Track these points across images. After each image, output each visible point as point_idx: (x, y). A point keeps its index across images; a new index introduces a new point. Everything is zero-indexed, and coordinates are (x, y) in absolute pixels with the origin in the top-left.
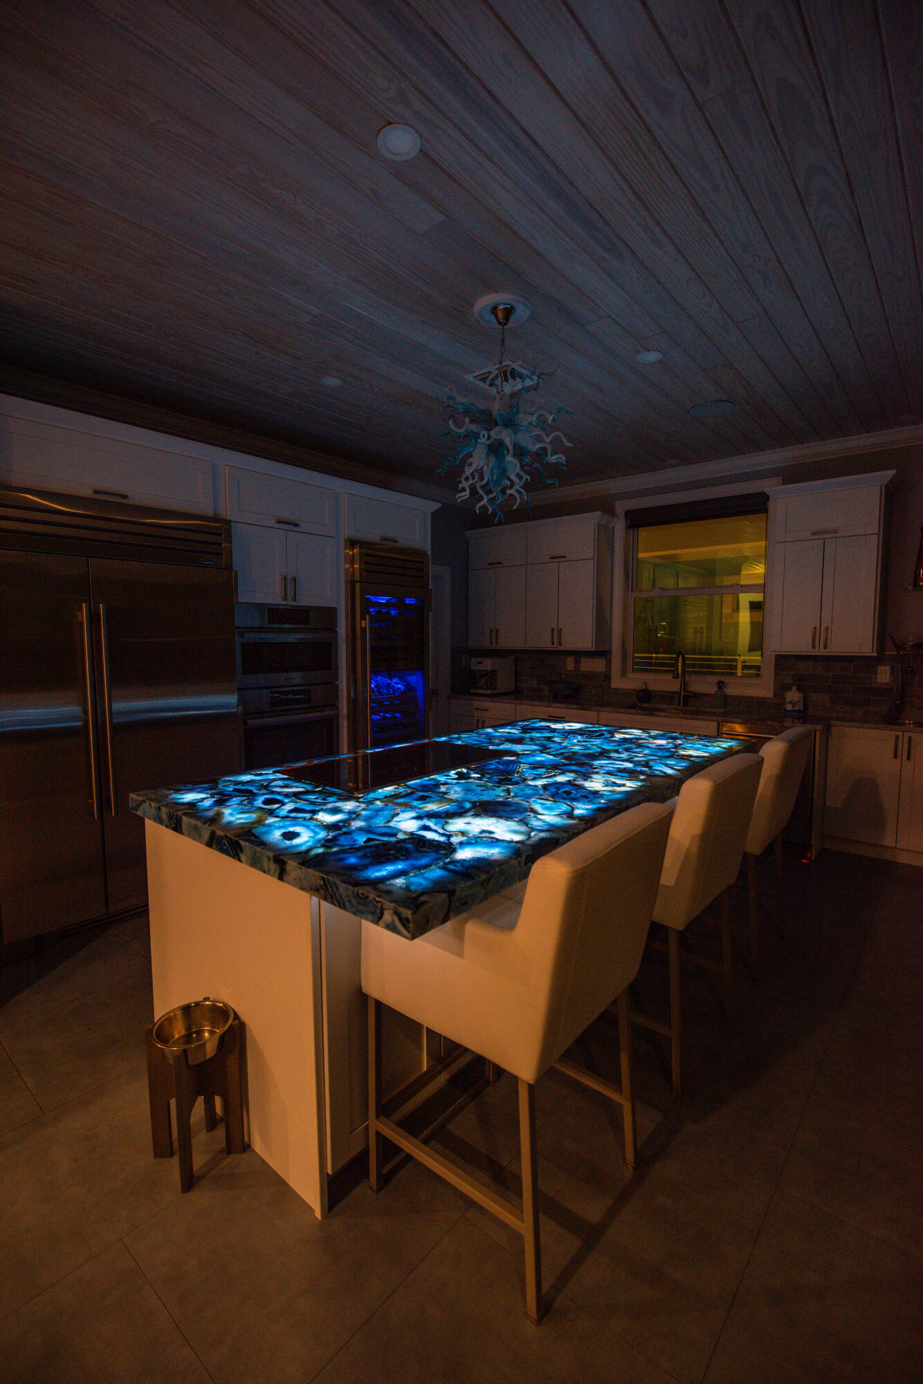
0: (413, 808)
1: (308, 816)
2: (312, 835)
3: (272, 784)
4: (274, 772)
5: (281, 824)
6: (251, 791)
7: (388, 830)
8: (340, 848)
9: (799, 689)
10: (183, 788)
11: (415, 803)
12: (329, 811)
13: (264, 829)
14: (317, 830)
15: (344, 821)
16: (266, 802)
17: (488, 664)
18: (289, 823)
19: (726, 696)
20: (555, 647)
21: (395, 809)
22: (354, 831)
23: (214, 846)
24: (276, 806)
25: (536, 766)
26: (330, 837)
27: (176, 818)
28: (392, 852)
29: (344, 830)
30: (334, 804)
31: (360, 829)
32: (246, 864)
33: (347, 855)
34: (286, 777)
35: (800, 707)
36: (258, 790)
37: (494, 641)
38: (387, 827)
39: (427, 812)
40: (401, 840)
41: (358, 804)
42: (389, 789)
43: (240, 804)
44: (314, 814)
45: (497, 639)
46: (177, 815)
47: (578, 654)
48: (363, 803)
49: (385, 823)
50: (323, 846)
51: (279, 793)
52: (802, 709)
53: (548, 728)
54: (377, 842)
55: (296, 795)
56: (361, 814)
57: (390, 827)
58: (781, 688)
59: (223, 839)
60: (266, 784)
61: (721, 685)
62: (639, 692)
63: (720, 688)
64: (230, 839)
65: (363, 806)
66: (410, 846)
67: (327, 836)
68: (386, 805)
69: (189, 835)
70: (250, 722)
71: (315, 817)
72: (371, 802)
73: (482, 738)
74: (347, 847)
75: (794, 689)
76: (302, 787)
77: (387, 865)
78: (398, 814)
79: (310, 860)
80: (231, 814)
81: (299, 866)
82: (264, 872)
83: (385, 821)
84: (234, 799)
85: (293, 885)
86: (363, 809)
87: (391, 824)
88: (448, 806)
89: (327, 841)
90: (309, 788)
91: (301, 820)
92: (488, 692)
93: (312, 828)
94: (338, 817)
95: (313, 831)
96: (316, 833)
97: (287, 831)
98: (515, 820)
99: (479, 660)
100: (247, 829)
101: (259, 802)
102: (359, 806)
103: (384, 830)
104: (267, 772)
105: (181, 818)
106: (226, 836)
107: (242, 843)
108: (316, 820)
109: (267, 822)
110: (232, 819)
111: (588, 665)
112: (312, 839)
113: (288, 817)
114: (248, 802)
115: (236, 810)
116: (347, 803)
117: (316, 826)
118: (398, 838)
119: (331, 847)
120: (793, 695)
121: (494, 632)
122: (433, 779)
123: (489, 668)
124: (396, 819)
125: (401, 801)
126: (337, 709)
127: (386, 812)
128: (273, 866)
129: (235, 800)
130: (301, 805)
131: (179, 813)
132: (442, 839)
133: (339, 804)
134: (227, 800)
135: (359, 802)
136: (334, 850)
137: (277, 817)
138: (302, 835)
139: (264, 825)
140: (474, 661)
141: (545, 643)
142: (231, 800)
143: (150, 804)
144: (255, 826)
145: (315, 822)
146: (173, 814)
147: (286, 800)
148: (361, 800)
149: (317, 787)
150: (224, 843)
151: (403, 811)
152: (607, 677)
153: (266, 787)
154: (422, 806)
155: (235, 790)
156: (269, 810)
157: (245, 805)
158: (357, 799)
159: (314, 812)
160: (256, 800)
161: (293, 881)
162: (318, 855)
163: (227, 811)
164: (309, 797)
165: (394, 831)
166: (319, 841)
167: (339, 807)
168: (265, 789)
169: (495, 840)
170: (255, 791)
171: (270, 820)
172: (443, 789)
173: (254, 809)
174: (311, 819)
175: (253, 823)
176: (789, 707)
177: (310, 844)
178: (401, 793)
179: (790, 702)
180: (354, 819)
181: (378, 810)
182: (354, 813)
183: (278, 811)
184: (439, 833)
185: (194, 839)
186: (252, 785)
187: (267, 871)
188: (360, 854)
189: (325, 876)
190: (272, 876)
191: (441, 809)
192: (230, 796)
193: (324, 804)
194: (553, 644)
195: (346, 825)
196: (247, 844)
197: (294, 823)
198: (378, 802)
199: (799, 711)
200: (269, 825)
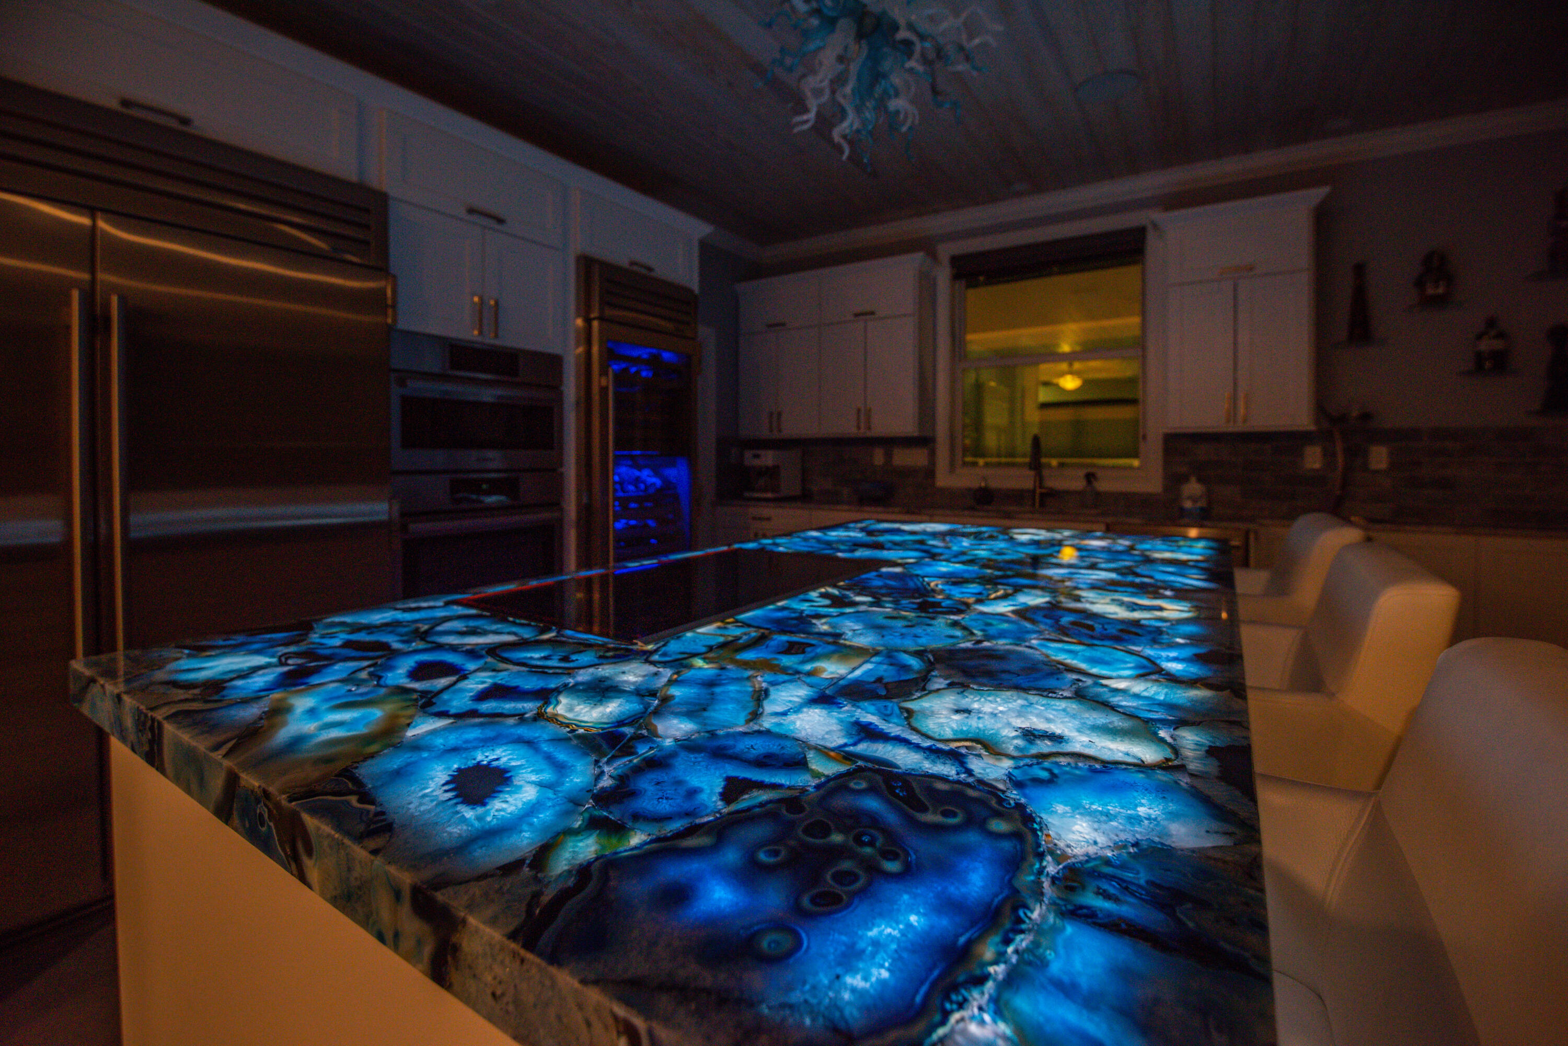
0: (795, 675)
1: (529, 707)
2: (547, 776)
3: (440, 628)
4: (448, 604)
5: (453, 739)
6: (385, 646)
7: (773, 747)
8: (656, 830)
9: (1200, 480)
10: (221, 643)
11: (787, 661)
12: (584, 691)
13: (396, 761)
14: (562, 756)
15: (632, 720)
16: (419, 672)
17: (768, 458)
18: (473, 734)
19: (1098, 493)
20: (863, 432)
21: (748, 678)
22: (673, 755)
23: (236, 820)
24: (443, 682)
25: (956, 580)
26: (606, 782)
27: (152, 728)
28: (837, 838)
29: (643, 750)
30: (591, 670)
31: (688, 746)
32: (322, 895)
33: (694, 866)
34: (473, 611)
35: (1202, 503)
36: (403, 642)
37: (775, 428)
38: (759, 733)
39: (834, 682)
40: (829, 779)
41: (653, 669)
42: (708, 632)
43: (349, 679)
44: (547, 703)
45: (779, 425)
46: (153, 720)
47: (889, 443)
48: (665, 664)
49: (748, 721)
50: (594, 824)
51: (453, 649)
52: (1206, 506)
54: (764, 796)
55: (494, 651)
56: (672, 697)
57: (768, 733)
58: (1173, 480)
59: (258, 801)
60: (426, 627)
61: (1091, 478)
62: (975, 491)
63: (1089, 482)
64: (278, 805)
65: (667, 673)
66: (872, 804)
67: (599, 777)
68: (723, 668)
69: (177, 779)
70: (413, 527)
71: (550, 710)
72: (680, 663)
73: (813, 543)
74: (677, 825)
75: (1193, 479)
76: (509, 633)
78: (766, 693)
79: (564, 895)
80: (312, 712)
81: (513, 945)
82: (381, 937)
83: (742, 717)
84: (337, 667)
85: (490, 1018)
86: (671, 682)
87: (767, 723)
88: (869, 666)
89: (603, 798)
90: (527, 633)
91: (511, 721)
93: (545, 747)
94: (612, 708)
95: (549, 759)
96: (560, 768)
97: (471, 763)
98: (1066, 694)
99: (756, 452)
100: (340, 765)
101: (398, 675)
102: (656, 674)
103: (760, 747)
104: (432, 604)
105: (160, 726)
106: (266, 794)
107: (310, 821)
108: (554, 719)
109: (410, 733)
110: (309, 727)
111: (901, 458)
112: (550, 794)
113: (473, 713)
114: (371, 674)
115: (327, 700)
116: (626, 668)
117: (557, 740)
118: (816, 775)
119: (617, 829)
120: (1193, 488)
121: (774, 418)
122: (783, 609)
123: (769, 464)
124: (769, 707)
125: (749, 655)
126: (561, 509)
127: (732, 688)
128: (412, 926)
129: (341, 669)
130: (508, 676)
131: (159, 715)
132: (948, 769)
133: (605, 671)
134: (317, 671)
135: (653, 663)
136: (636, 839)
137: (443, 714)
138: (517, 781)
139: (399, 746)
140: (748, 454)
141: (847, 427)
142: (329, 670)
143: (103, 686)
144: (373, 748)
145: (552, 729)
146: (146, 716)
147: (471, 666)
148: (656, 657)
149: (543, 631)
150: (261, 815)
151: (773, 684)
152: (930, 472)
153: (423, 636)
154: (808, 667)
155: (347, 644)
156: (424, 693)
157: (359, 683)
158: (646, 657)
159: (546, 696)
160: (391, 668)
161: (489, 999)
162: (583, 872)
163: (302, 703)
164: (529, 655)
165: (791, 749)
166: (575, 802)
167: (607, 678)
168: (423, 639)
169: (1098, 766)
170: (396, 646)
171: (423, 727)
172: (822, 626)
173: (383, 691)
174: (540, 716)
175: (368, 739)
176: (1187, 504)
177: (545, 816)
178: (738, 638)
179: (1186, 499)
180: (657, 712)
181: (710, 684)
182: (653, 694)
183: (445, 696)
184: (917, 747)
185: (188, 791)
186: (391, 632)
187: (389, 936)
188: (731, 856)
190: (407, 958)
191: (858, 673)
192: (332, 659)
193: (569, 672)
194: (859, 428)
195: (644, 732)
196: (327, 829)
197: (490, 732)
198: (699, 662)
199: (1201, 509)
200: (416, 746)
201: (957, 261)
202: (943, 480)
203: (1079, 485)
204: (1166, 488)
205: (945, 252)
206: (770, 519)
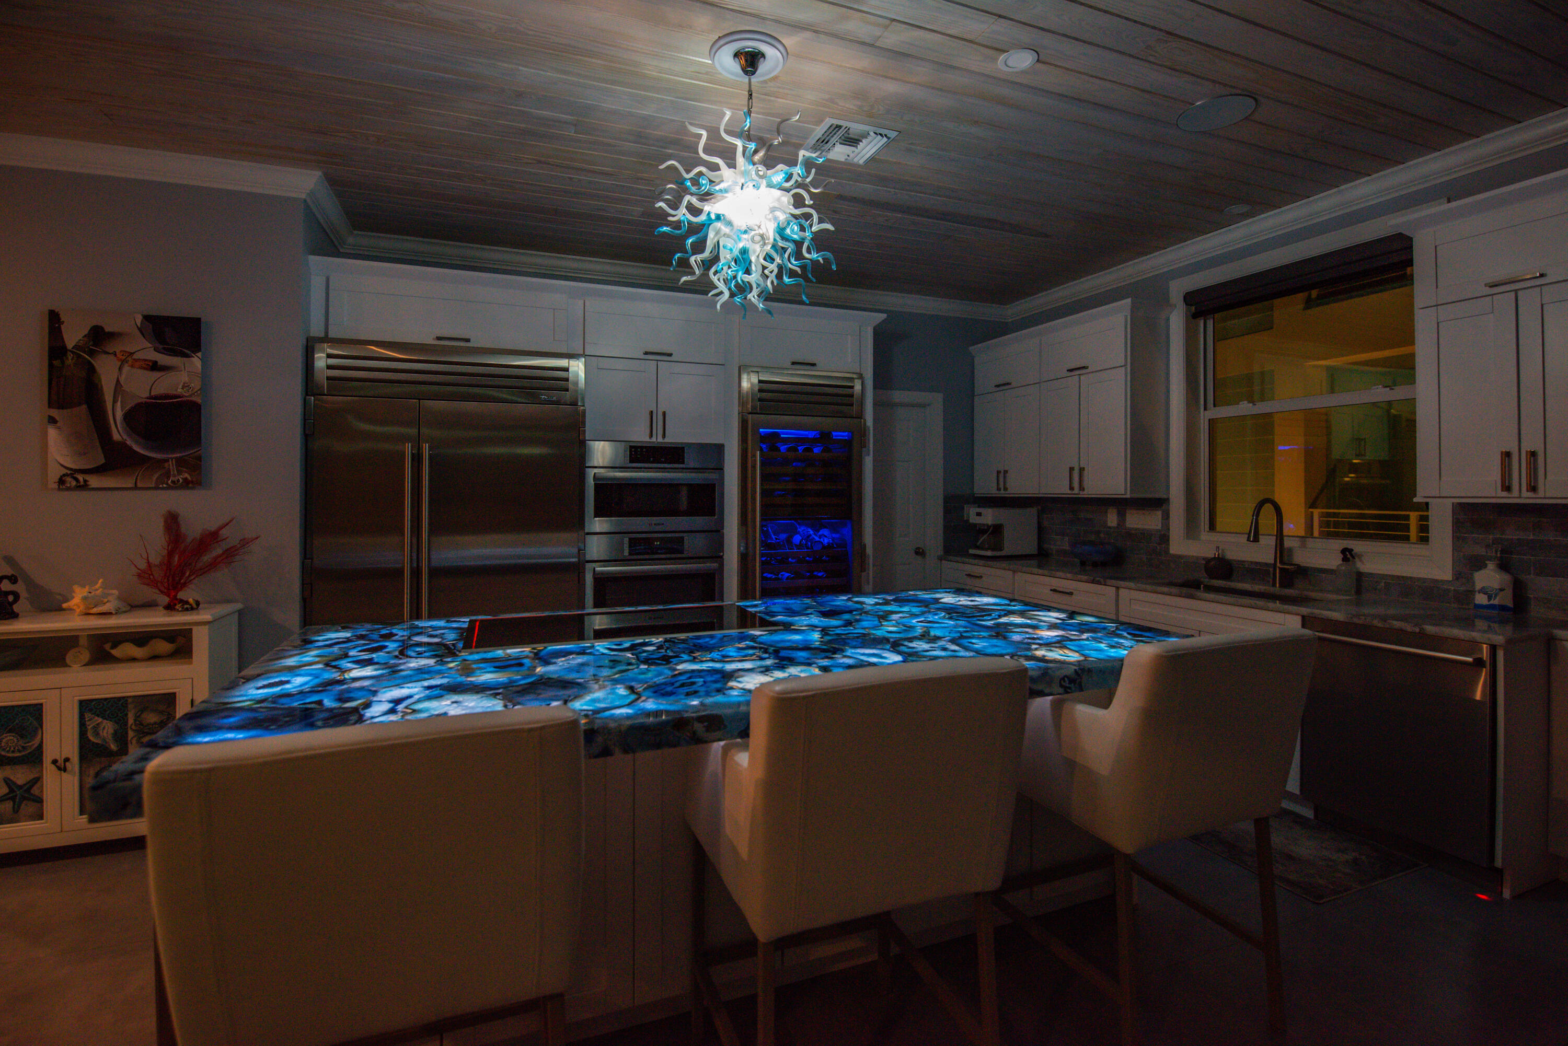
9: (1500, 567)
17: (989, 517)
19: (1360, 575)
20: (1079, 493)
35: (1506, 599)
37: (1001, 486)
45: (1005, 483)
47: (1121, 504)
52: (1510, 604)
58: (1467, 564)
61: (1347, 555)
62: (1208, 561)
63: (1345, 559)
75: (1491, 565)
92: (989, 553)
99: (979, 510)
111: (1137, 521)
120: (1490, 578)
121: (1001, 475)
123: (990, 522)
126: (722, 561)
140: (972, 511)
141: (1059, 487)
152: (1164, 538)
176: (1481, 599)
179: (1483, 591)
194: (1072, 488)
199: (1502, 606)
201: (1190, 298)
202: (1179, 546)
203: (1333, 561)
204: (1458, 576)
205: (1177, 289)
206: (981, 577)
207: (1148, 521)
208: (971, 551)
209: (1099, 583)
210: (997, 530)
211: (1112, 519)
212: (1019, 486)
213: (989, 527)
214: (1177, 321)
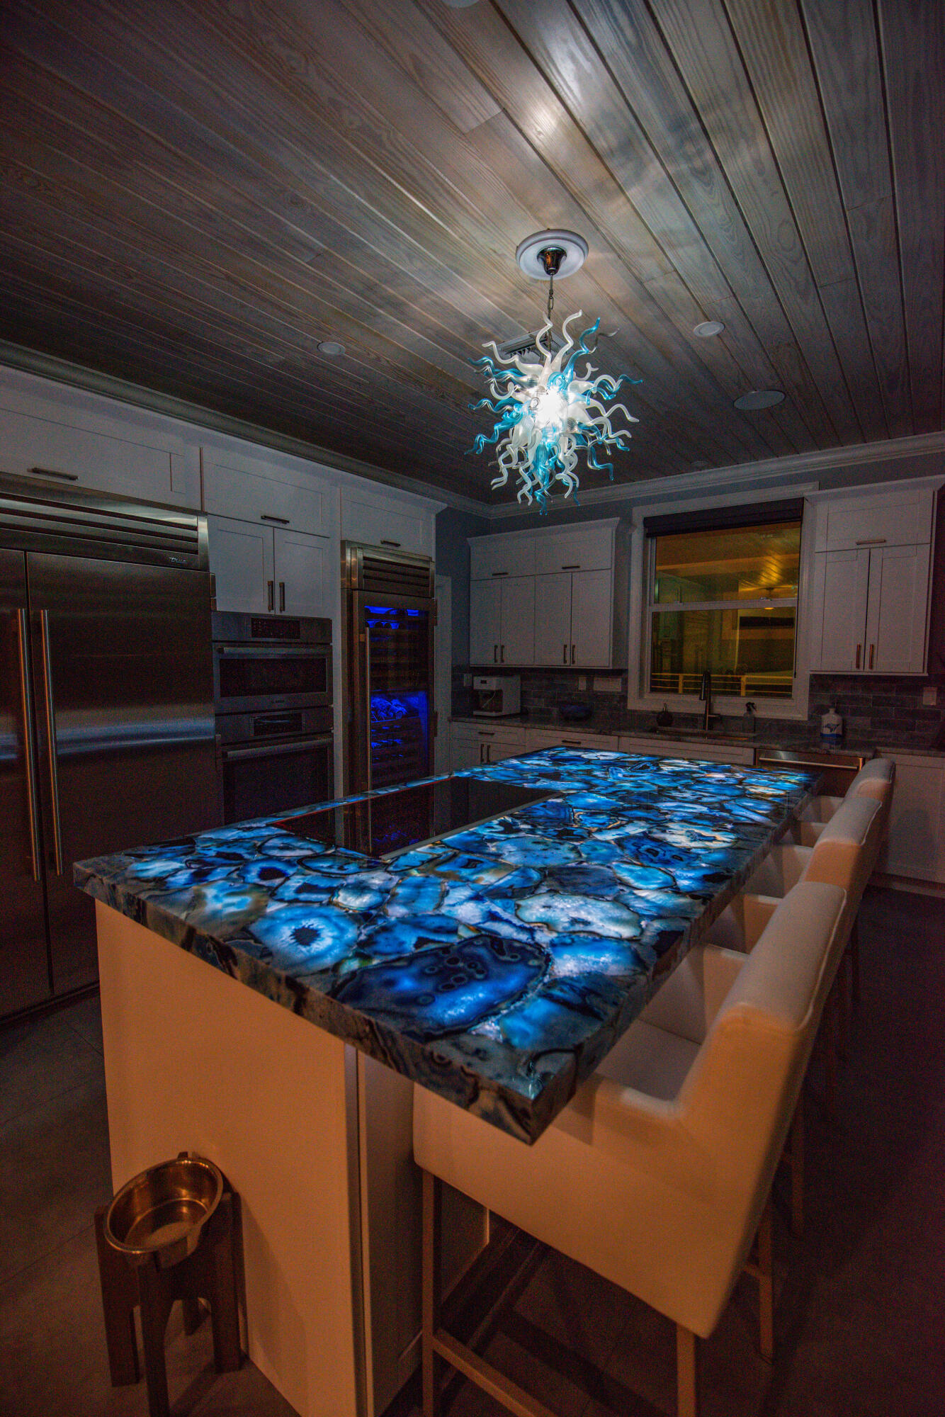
0: (466, 881)
1: (324, 897)
2: (336, 933)
3: (268, 844)
4: (268, 825)
5: (289, 914)
6: (240, 857)
7: (443, 923)
8: (384, 958)
9: (837, 712)
10: (148, 852)
11: (465, 872)
12: (351, 889)
13: (265, 924)
14: (342, 924)
15: (377, 906)
16: (265, 874)
18: (299, 912)
19: (756, 719)
20: (568, 665)
21: (439, 884)
22: (395, 925)
23: (194, 949)
24: (278, 881)
25: (593, 811)
26: (363, 937)
27: (138, 904)
28: (461, 964)
29: (381, 922)
30: (355, 876)
31: (402, 921)
32: (243, 981)
33: (398, 973)
34: (284, 832)
35: (838, 731)
36: (249, 854)
37: (498, 658)
38: (439, 915)
39: (485, 887)
40: (466, 940)
41: (389, 876)
42: (423, 850)
43: (228, 878)
44: (333, 895)
45: (502, 656)
46: (139, 900)
48: (396, 873)
49: (435, 909)
50: (358, 955)
51: (279, 859)
52: (841, 733)
53: (579, 759)
54: (433, 946)
55: (301, 861)
56: (397, 894)
57: (443, 916)
58: (817, 710)
59: (207, 941)
60: (259, 844)
61: (750, 707)
62: (660, 713)
63: (749, 710)
64: (218, 943)
65: (396, 879)
66: (482, 951)
67: (359, 935)
68: (427, 877)
69: (156, 930)
70: (231, 753)
71: (335, 899)
72: (404, 873)
73: (510, 772)
74: (393, 957)
75: (832, 711)
76: (308, 849)
77: (461, 991)
78: (447, 892)
79: (346, 982)
80: (216, 897)
81: (329, 998)
82: (272, 998)
83: (433, 906)
84: (219, 870)
85: (319, 1025)
86: (398, 885)
87: (444, 910)
88: (509, 877)
89: (361, 944)
90: (318, 849)
91: (316, 905)
92: (494, 714)
93: (334, 920)
94: (366, 900)
95: (336, 925)
96: (342, 930)
97: (300, 927)
98: (608, 898)
99: (483, 678)
100: (241, 926)
101: (253, 876)
102: (390, 879)
103: (437, 922)
104: (258, 825)
105: (144, 903)
106: (212, 938)
107: (236, 951)
108: (337, 905)
109: (269, 910)
110: (218, 906)
111: (600, 686)
112: (338, 941)
113: (297, 900)
114: (238, 875)
115: (222, 890)
116: (374, 874)
117: (339, 916)
118: (460, 937)
119: (367, 958)
120: (831, 718)
121: (498, 650)
122: (473, 833)
123: (494, 688)
124: (447, 901)
125: (443, 869)
126: (332, 736)
127: (430, 889)
128: (285, 992)
129: (220, 872)
130: (312, 878)
131: (143, 896)
132: (524, 937)
133: (363, 876)
134: (208, 873)
135: (390, 872)
136: (375, 962)
137: (282, 900)
138: (322, 935)
139: (264, 916)
140: (477, 680)
141: (555, 660)
142: (214, 872)
143: (101, 880)
144: (253, 918)
145: (337, 910)
146: (134, 897)
147: (290, 871)
148: (391, 868)
149: (327, 849)
150: (209, 948)
151: (453, 887)
152: (623, 698)
153: (260, 849)
154: (474, 877)
155: (219, 855)
156: (269, 888)
157: (234, 881)
158: (385, 867)
159: (332, 891)
160: (248, 872)
161: (318, 1018)
162: (353, 974)
163: (210, 892)
164: (321, 865)
165: (452, 924)
166: (349, 946)
167: (363, 882)
168: (260, 852)
169: (597, 938)
170: (246, 856)
171: (273, 907)
172: (492, 848)
173: (248, 886)
174: (330, 903)
175: (249, 913)
176: (826, 731)
177: (336, 951)
178: (440, 856)
179: (828, 726)
180: (389, 903)
181: (418, 886)
182: (388, 891)
183: (280, 890)
184: (514, 925)
185: (164, 936)
186: (240, 847)
187: (275, 997)
188: (414, 970)
189: (373, 1020)
190: (285, 1005)
191: (501, 881)
192: (213, 866)
193: (344, 876)
194: (565, 661)
195: (382, 913)
196: (245, 954)
197: (307, 911)
198: (414, 872)
199: (838, 735)
200: (273, 917)
201: (648, 522)
202: (634, 704)
203: (741, 712)
204: (810, 717)
205: (639, 514)
206: (493, 734)
207: (614, 686)
208: (475, 713)
209: (605, 734)
210: (498, 695)
211: (582, 685)
212: (513, 658)
213: (492, 692)
214: (637, 536)
